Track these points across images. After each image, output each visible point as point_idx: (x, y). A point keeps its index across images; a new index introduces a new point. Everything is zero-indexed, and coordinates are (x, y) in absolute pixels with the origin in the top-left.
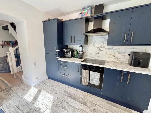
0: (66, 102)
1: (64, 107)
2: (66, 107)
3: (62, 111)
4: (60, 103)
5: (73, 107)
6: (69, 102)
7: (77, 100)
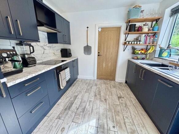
0: (77, 109)
1: (83, 110)
2: (82, 108)
3: (87, 110)
4: (79, 115)
5: (81, 103)
6: (76, 107)
7: (73, 101)
